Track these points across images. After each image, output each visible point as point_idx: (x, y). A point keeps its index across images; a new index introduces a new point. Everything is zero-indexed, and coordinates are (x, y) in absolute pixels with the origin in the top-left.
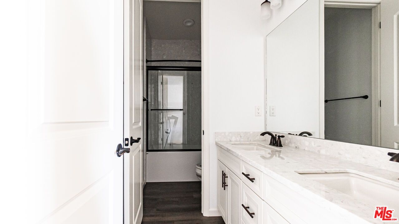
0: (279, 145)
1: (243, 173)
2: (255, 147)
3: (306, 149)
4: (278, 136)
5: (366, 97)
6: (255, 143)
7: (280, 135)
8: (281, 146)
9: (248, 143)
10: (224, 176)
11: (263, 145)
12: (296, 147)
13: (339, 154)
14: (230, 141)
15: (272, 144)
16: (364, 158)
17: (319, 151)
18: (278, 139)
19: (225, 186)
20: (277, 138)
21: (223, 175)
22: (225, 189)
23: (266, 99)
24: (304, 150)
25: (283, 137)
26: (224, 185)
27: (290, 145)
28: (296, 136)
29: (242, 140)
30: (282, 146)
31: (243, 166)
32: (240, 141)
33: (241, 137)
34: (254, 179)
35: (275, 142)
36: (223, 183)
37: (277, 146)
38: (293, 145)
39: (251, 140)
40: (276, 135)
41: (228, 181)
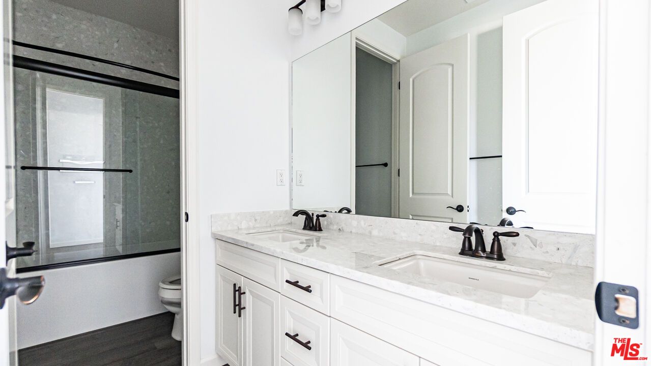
0: (318, 229)
1: (287, 281)
2: (280, 236)
3: (354, 231)
4: (317, 216)
5: (386, 165)
6: (280, 228)
7: (320, 214)
8: (320, 230)
9: (269, 230)
10: (238, 292)
11: (294, 230)
12: (340, 229)
13: (395, 233)
14: (239, 229)
15: (308, 228)
16: (420, 235)
17: (370, 232)
18: (317, 220)
19: (240, 309)
20: (315, 218)
21: (235, 291)
22: (240, 316)
23: (291, 158)
24: (351, 232)
25: (324, 216)
26: (238, 308)
27: (331, 227)
28: (336, 213)
29: (258, 225)
30: (322, 230)
31: (285, 269)
32: (254, 228)
33: (256, 220)
34: (310, 287)
35: (311, 225)
36: (235, 305)
37: (316, 230)
38: (335, 227)
39: (272, 225)
40: (313, 214)
41: (247, 300)
